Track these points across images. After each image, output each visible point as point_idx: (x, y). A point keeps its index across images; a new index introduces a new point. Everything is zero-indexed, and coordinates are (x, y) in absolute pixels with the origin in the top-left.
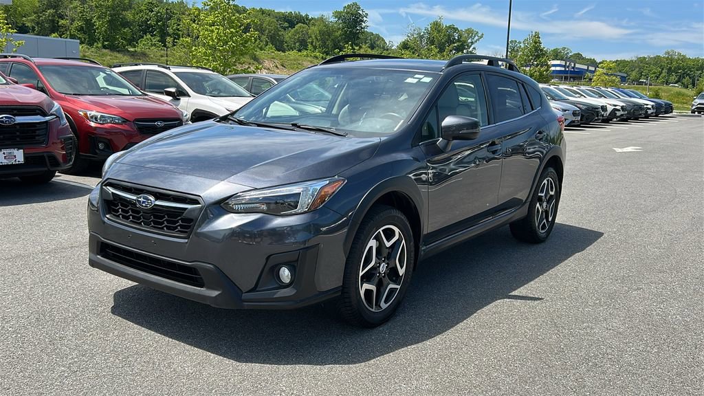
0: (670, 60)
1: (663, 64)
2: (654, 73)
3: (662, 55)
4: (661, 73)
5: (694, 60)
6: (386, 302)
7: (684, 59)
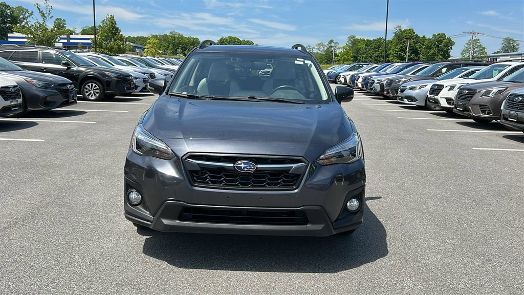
0: (174, 38)
1: (170, 40)
2: (164, 46)
3: (168, 33)
4: (169, 46)
5: (188, 38)
7: (182, 37)
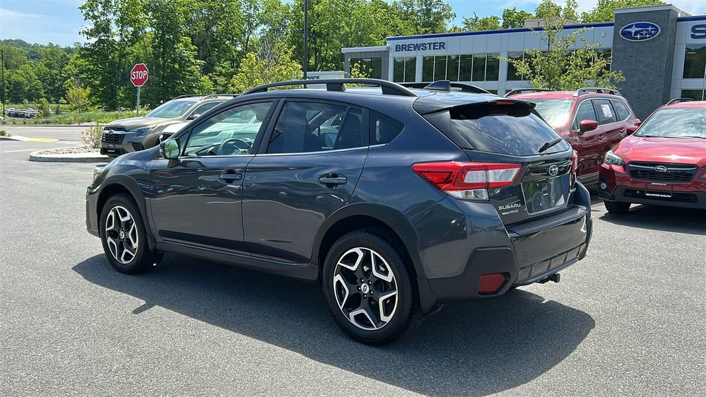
6: (111, 216)
